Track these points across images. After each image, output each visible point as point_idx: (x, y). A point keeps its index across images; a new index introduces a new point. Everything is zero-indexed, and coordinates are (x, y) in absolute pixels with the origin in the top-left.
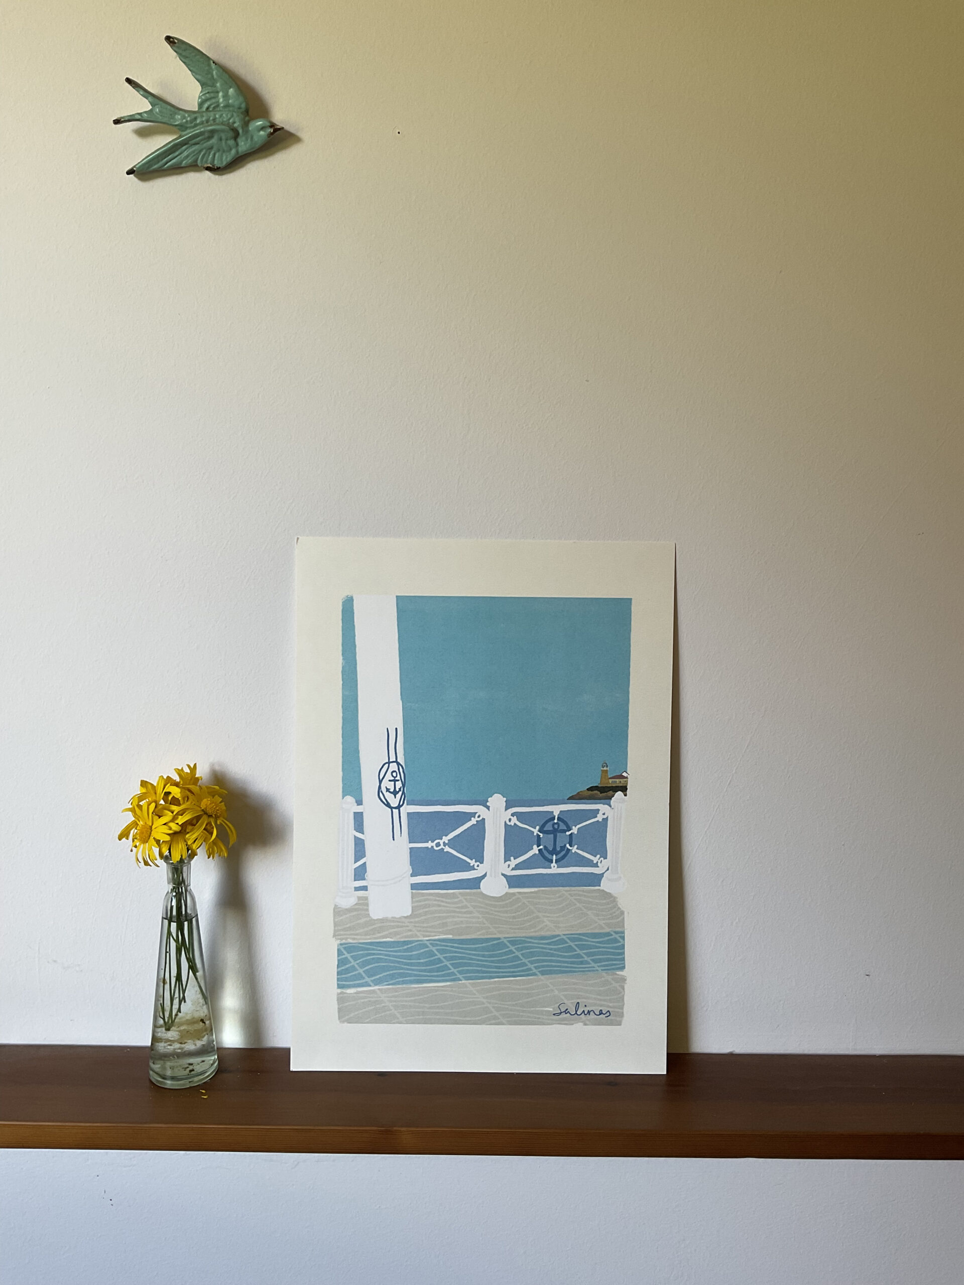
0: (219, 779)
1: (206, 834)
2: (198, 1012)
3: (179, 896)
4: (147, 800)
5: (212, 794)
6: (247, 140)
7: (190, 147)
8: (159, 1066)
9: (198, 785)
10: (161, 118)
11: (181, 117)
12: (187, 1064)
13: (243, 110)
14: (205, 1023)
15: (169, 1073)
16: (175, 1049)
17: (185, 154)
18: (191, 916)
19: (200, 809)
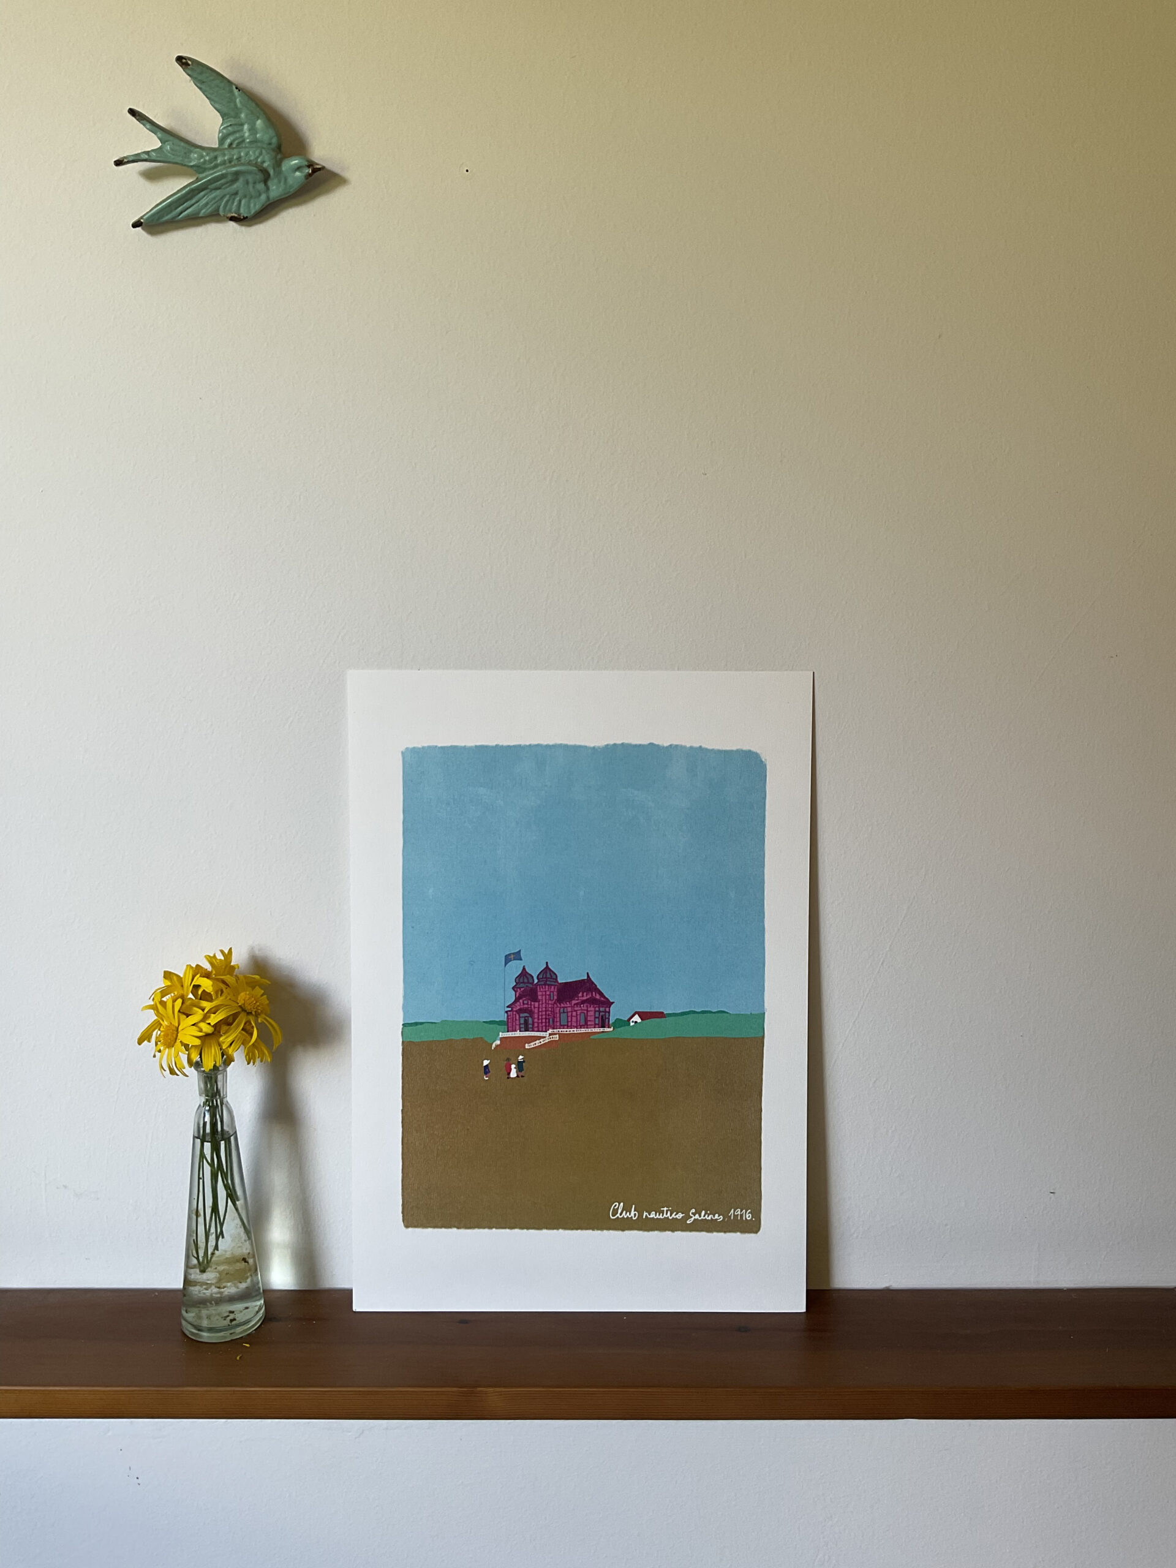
0: (260, 966)
1: (243, 1035)
2: (240, 1249)
3: (214, 1110)
4: (173, 995)
5: (252, 984)
6: (279, 182)
7: (211, 191)
8: (193, 1315)
9: (235, 974)
10: (173, 157)
11: (198, 155)
12: (227, 1312)
13: (273, 146)
14: (248, 1262)
15: (205, 1323)
16: (212, 1294)
17: (203, 201)
18: (229, 1134)
19: (237, 1005)
